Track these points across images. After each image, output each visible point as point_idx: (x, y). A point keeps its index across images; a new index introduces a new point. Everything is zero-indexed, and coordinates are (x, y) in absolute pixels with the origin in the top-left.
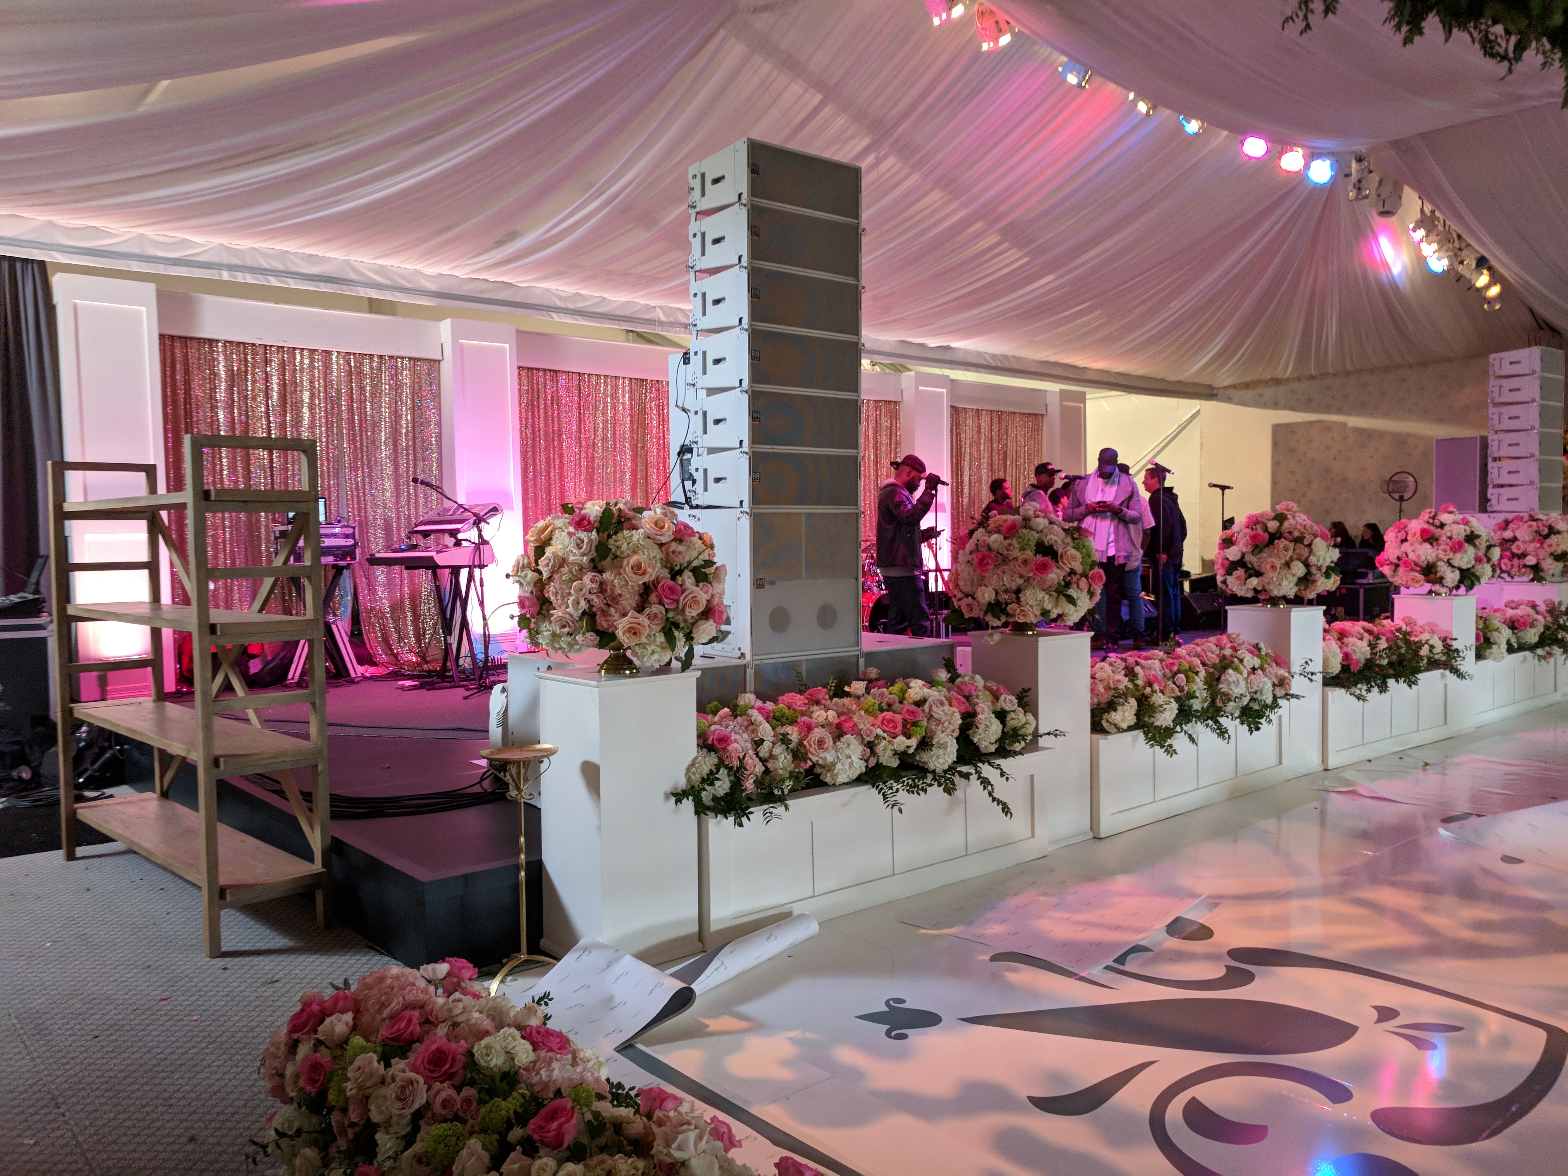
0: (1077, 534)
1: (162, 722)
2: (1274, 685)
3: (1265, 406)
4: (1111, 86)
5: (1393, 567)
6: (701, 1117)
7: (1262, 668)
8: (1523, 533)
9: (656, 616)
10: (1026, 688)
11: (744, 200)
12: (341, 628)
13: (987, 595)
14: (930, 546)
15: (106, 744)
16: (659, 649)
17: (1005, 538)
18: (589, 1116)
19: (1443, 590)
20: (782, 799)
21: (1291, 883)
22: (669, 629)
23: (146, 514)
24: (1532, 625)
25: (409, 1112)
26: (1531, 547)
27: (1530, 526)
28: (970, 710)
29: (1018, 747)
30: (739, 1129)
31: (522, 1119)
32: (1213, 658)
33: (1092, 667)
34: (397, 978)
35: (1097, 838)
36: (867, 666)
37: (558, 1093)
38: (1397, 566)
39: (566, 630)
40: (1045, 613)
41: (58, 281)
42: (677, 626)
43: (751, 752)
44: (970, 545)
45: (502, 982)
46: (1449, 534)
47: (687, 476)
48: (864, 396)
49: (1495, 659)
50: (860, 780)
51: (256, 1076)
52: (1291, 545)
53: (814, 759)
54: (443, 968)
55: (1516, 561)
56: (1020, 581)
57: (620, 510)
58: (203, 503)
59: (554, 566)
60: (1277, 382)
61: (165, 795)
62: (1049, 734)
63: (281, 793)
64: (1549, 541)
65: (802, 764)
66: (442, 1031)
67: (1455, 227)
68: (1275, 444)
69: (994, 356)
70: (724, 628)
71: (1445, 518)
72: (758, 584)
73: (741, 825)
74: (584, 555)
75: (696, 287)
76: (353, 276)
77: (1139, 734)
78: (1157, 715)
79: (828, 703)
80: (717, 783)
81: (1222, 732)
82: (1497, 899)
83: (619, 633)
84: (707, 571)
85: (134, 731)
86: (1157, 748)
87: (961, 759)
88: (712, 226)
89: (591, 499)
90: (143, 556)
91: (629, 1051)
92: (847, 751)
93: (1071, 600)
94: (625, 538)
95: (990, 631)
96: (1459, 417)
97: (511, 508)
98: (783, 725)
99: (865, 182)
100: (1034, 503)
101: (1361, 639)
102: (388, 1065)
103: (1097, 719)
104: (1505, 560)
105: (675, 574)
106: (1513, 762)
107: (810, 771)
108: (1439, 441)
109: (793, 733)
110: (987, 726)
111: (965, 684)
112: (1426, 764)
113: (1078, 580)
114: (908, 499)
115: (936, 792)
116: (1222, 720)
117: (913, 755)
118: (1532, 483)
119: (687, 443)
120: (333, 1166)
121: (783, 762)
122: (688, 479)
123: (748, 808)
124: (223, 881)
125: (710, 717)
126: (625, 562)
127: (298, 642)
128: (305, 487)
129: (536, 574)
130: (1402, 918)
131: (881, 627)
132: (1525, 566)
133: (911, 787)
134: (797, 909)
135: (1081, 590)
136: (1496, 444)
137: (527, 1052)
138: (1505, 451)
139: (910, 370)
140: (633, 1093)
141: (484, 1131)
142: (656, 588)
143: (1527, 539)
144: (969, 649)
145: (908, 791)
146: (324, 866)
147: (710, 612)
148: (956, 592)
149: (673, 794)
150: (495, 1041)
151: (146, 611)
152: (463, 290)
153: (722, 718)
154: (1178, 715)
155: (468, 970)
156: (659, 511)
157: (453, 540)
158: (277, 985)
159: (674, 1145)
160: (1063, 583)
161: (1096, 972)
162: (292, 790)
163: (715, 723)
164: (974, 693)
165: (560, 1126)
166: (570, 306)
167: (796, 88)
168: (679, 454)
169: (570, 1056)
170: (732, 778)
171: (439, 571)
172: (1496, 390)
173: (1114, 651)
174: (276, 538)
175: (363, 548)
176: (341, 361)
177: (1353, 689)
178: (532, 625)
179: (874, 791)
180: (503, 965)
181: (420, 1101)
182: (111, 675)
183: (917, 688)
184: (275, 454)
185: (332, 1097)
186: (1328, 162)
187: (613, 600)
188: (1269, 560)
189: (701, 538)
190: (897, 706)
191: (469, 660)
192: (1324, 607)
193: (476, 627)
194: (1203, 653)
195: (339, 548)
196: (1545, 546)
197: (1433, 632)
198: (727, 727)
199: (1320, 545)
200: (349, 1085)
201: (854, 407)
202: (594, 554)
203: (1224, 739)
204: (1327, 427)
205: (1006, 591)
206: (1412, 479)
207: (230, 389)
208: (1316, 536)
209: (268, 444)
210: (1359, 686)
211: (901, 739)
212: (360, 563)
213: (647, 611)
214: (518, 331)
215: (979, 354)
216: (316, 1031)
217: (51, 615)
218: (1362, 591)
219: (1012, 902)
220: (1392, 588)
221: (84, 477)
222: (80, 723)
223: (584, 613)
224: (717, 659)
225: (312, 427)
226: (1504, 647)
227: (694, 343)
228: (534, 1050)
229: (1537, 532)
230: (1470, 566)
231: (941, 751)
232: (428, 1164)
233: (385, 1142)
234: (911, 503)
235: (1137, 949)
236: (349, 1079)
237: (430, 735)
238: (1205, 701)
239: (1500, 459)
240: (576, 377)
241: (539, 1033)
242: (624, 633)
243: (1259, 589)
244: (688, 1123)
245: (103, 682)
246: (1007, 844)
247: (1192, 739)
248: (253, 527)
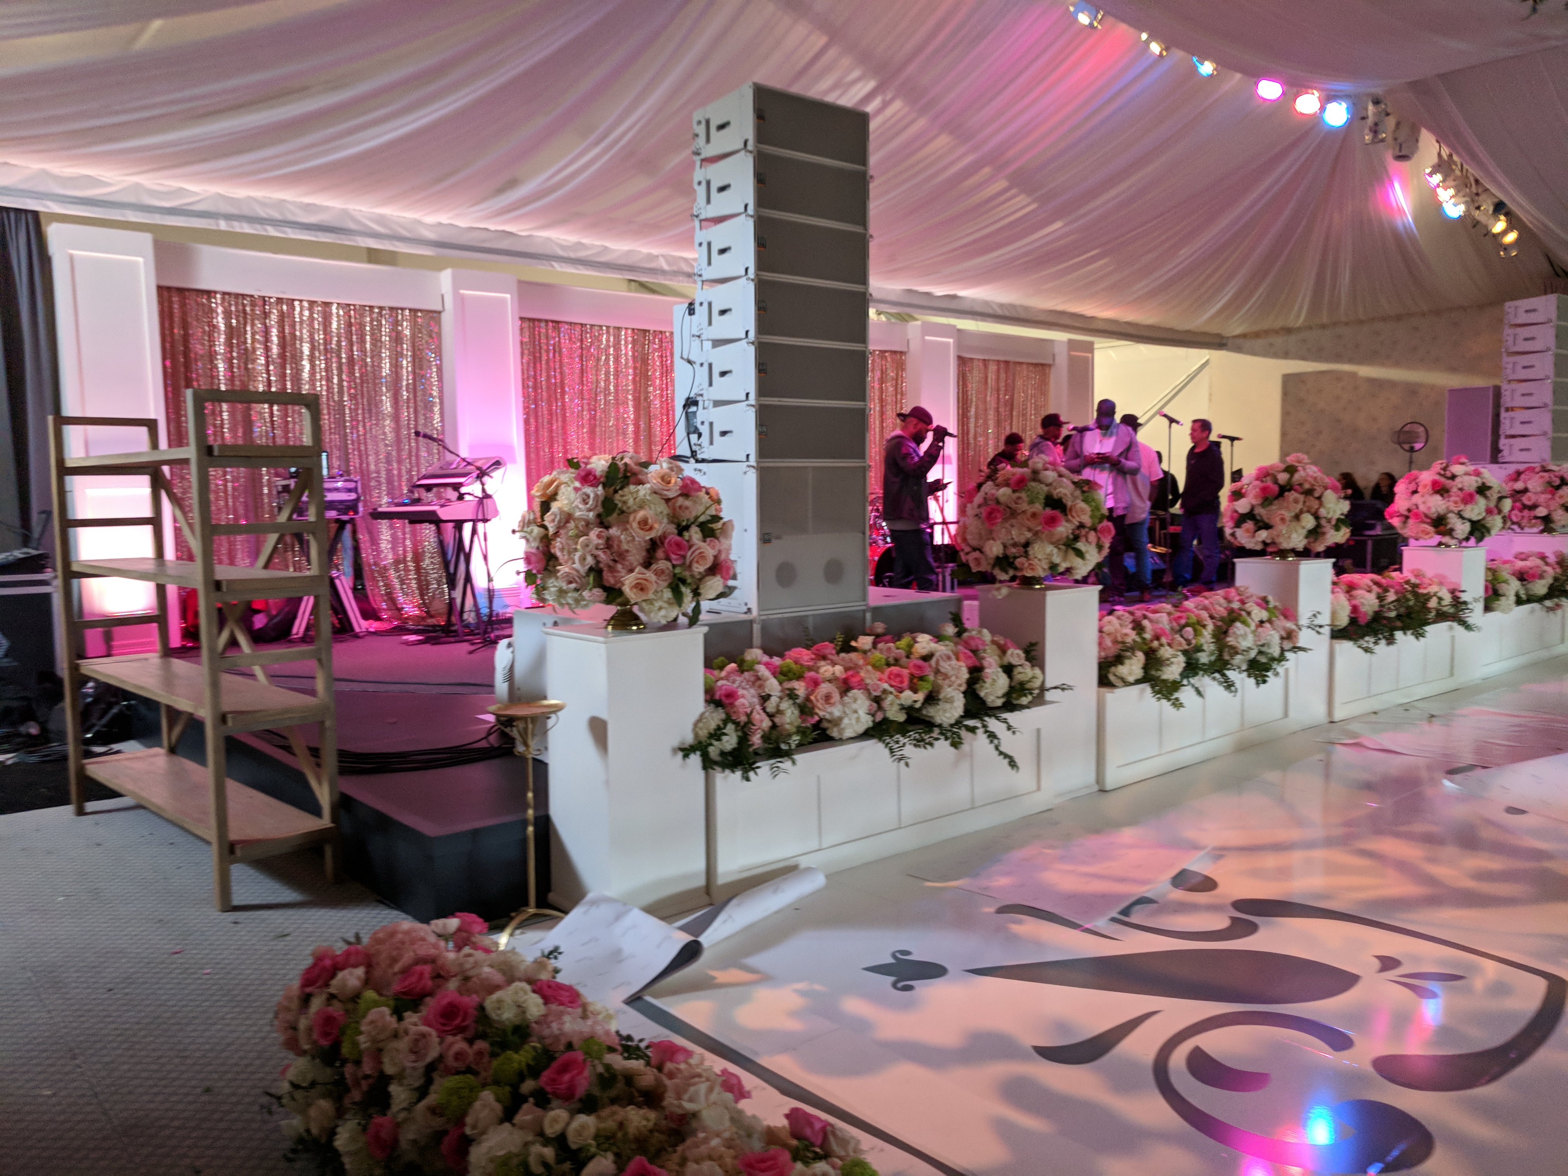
0: (1086, 488)
1: (169, 680)
2: (1282, 638)
3: (1275, 356)
4: (1123, 27)
5: (1403, 519)
6: (710, 1069)
7: (1270, 621)
8: (1535, 484)
9: (663, 572)
10: (1034, 641)
11: (750, 147)
12: (345, 584)
13: (995, 549)
14: (936, 499)
15: (113, 700)
16: (665, 605)
17: (1014, 491)
18: (600, 1069)
19: (1452, 542)
20: (787, 754)
21: (1295, 834)
22: (676, 585)
23: (149, 470)
24: (1541, 577)
25: (421, 1064)
26: (1543, 498)
27: (1542, 477)
28: (978, 664)
29: (1024, 701)
30: (748, 1080)
31: (534, 1071)
32: (1221, 611)
33: (1100, 620)
34: (407, 933)
35: (1103, 791)
36: (874, 620)
37: (570, 1046)
38: (1407, 517)
39: (573, 586)
40: (1053, 567)
41: (54, 233)
42: (683, 581)
43: (758, 707)
44: (978, 499)
45: (511, 935)
46: (1460, 486)
47: (692, 430)
48: (871, 347)
49: (1503, 611)
50: (867, 735)
51: (268, 1028)
52: (1301, 498)
53: (821, 714)
54: (453, 923)
55: (1526, 513)
56: (1029, 535)
57: (626, 464)
58: (207, 458)
59: (559, 522)
60: (1288, 331)
61: (172, 750)
62: (1055, 688)
63: (288, 749)
64: (1561, 492)
65: (809, 719)
66: (453, 985)
67: (1473, 171)
68: (1285, 394)
69: (1001, 305)
70: (731, 583)
71: (1457, 469)
72: (765, 539)
73: (748, 779)
74: (590, 510)
75: (701, 236)
76: (352, 226)
77: (1146, 688)
78: (1164, 669)
79: (835, 658)
80: (725, 738)
81: (1229, 685)
82: (1498, 848)
83: (626, 589)
84: (714, 526)
85: (142, 688)
86: (1164, 701)
87: (969, 713)
88: (717, 174)
89: (595, 454)
90: (147, 512)
91: (638, 1004)
92: (855, 706)
93: (1080, 554)
94: (632, 493)
95: (997, 585)
96: (1471, 367)
97: (513, 461)
98: (790, 680)
99: (873, 125)
100: (1043, 456)
101: (1369, 591)
102: (400, 1019)
103: (1103, 672)
104: (1516, 512)
105: (682, 529)
106: (1520, 713)
107: (817, 726)
108: (1452, 391)
109: (800, 688)
110: (994, 680)
111: (972, 638)
112: (1432, 716)
113: (1087, 533)
114: (915, 451)
115: (943, 746)
116: (1230, 674)
117: (920, 709)
118: (1545, 434)
119: (692, 395)
120: (347, 1116)
121: (790, 716)
122: (694, 432)
123: (754, 763)
124: (233, 836)
125: (716, 672)
126: (631, 518)
127: (300, 599)
128: (307, 440)
129: (542, 530)
130: (1403, 867)
131: (886, 581)
132: (1536, 518)
133: (918, 741)
134: (804, 862)
135: (1090, 543)
136: (1508, 393)
137: (537, 1005)
138: (1520, 401)
139: (916, 320)
140: (643, 1045)
141: (497, 1082)
142: (663, 543)
143: (1539, 489)
144: (976, 603)
145: (915, 746)
146: (333, 821)
147: (718, 568)
148: (963, 546)
149: (681, 749)
150: (506, 995)
151: (150, 567)
152: (464, 240)
153: (729, 674)
154: (1185, 669)
155: (477, 923)
156: (665, 465)
157: (456, 494)
158: (288, 938)
159: (686, 1097)
160: (1071, 537)
161: (1101, 923)
162: (299, 745)
163: (722, 679)
164: (981, 647)
165: (572, 1079)
166: (572, 255)
167: (801, 29)
168: (684, 406)
169: (579, 1010)
170: (740, 734)
171: (442, 525)
172: (1510, 339)
173: (1120, 603)
174: (279, 493)
175: (365, 501)
176: (341, 313)
177: (1361, 642)
178: (539, 582)
179: (881, 745)
180: (512, 918)
181: (433, 1053)
182: (117, 630)
183: (924, 643)
184: (275, 408)
185: (345, 1050)
186: (1344, 105)
187: (619, 556)
188: (1279, 512)
189: (707, 493)
190: (904, 661)
191: (473, 614)
192: (1333, 560)
193: (480, 581)
194: (1210, 606)
195: (341, 502)
196: (1557, 495)
197: (1441, 584)
198: (734, 682)
199: (1330, 497)
200: (362, 1038)
201: (862, 357)
202: (600, 509)
203: (1231, 692)
204: (1338, 376)
205: (1015, 545)
206: (1422, 429)
207: (229, 345)
208: (1326, 488)
209: (268, 398)
210: (1367, 638)
211: (908, 693)
212: (363, 517)
213: (654, 567)
214: (521, 283)
215: (987, 303)
216: (327, 985)
217: (55, 570)
218: (1370, 544)
219: (1018, 854)
220: (1400, 540)
221: (85, 430)
222: (87, 679)
223: (591, 569)
224: (724, 614)
225: (312, 381)
226: (1513, 598)
227: (700, 294)
228: (546, 1004)
229: (1549, 483)
230: (1480, 517)
231: (948, 706)
232: (441, 1115)
233: (399, 1094)
234: (918, 455)
235: (1143, 901)
236: (361, 1033)
237: (435, 690)
238: (1212, 654)
239: (1512, 409)
240: (578, 329)
241: (549, 987)
242: (631, 589)
243: (1268, 541)
244: (699, 1076)
245: (108, 638)
246: (1015, 797)
247: (1199, 693)
248: (255, 483)
